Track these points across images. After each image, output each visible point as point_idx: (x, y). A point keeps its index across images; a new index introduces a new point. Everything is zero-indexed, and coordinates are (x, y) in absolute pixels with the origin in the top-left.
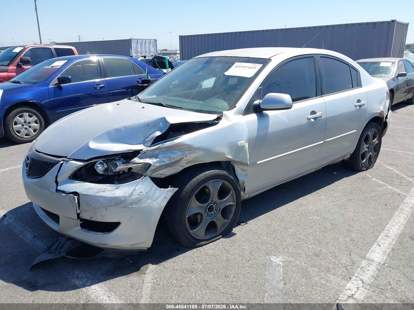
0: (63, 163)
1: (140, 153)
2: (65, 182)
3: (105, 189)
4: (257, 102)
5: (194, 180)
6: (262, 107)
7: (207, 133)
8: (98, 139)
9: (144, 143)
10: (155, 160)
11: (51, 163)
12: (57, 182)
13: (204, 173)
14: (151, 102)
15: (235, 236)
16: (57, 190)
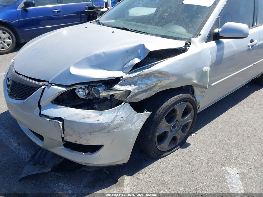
0: (45, 88)
1: (120, 80)
2: (48, 107)
3: (89, 115)
4: (216, 31)
5: (166, 104)
6: (221, 35)
7: (180, 60)
8: (79, 65)
9: (123, 69)
10: (134, 87)
11: (32, 87)
12: (40, 107)
13: (174, 97)
14: (115, 26)
15: (190, 146)
16: (41, 115)
